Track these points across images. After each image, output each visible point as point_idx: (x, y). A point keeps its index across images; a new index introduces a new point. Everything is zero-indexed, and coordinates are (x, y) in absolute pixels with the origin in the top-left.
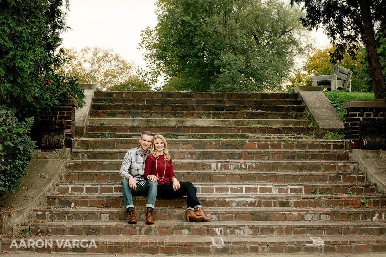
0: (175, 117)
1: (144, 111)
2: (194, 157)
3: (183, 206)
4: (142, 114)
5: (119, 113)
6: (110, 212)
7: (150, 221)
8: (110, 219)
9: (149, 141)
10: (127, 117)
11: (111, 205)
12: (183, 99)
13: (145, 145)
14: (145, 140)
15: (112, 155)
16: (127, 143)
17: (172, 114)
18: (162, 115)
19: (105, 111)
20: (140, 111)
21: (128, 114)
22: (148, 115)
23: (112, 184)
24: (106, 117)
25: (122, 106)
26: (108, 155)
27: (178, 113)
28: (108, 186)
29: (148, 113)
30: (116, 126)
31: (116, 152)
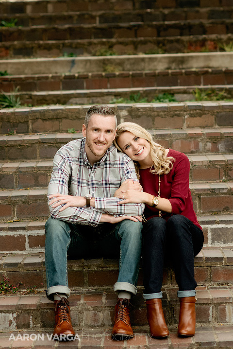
0: (165, 52)
1: (96, 41)
2: (221, 146)
3: (206, 281)
4: (90, 48)
5: (40, 47)
6: (17, 308)
7: (122, 332)
8: (18, 327)
9: (108, 131)
10: (58, 56)
11: (21, 286)
12: (179, 11)
13: (100, 142)
14: (97, 130)
15: (22, 152)
16: (57, 117)
17: (158, 43)
18: (136, 48)
19: (8, 44)
20: (86, 41)
21: (60, 49)
22: (103, 49)
23: (24, 229)
24: (11, 58)
25: (45, 30)
26: (13, 150)
27: (171, 42)
28: (11, 233)
29: (103, 43)
30: (33, 78)
31: (32, 143)
